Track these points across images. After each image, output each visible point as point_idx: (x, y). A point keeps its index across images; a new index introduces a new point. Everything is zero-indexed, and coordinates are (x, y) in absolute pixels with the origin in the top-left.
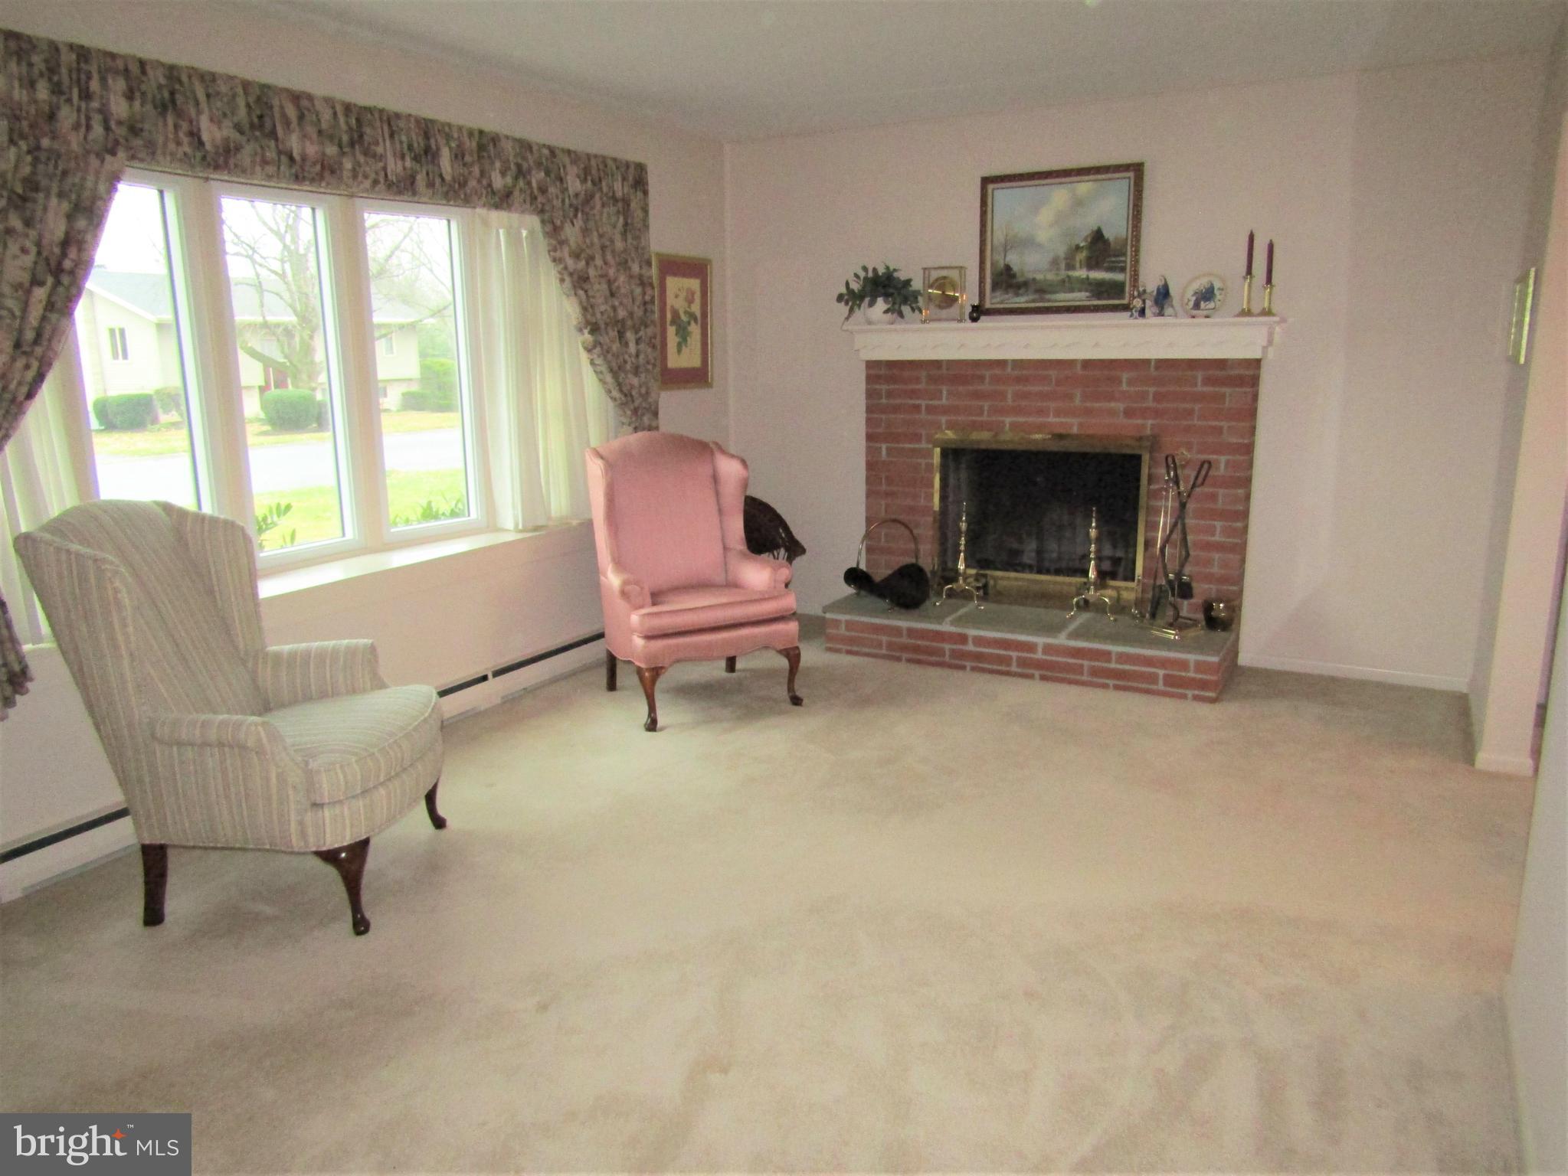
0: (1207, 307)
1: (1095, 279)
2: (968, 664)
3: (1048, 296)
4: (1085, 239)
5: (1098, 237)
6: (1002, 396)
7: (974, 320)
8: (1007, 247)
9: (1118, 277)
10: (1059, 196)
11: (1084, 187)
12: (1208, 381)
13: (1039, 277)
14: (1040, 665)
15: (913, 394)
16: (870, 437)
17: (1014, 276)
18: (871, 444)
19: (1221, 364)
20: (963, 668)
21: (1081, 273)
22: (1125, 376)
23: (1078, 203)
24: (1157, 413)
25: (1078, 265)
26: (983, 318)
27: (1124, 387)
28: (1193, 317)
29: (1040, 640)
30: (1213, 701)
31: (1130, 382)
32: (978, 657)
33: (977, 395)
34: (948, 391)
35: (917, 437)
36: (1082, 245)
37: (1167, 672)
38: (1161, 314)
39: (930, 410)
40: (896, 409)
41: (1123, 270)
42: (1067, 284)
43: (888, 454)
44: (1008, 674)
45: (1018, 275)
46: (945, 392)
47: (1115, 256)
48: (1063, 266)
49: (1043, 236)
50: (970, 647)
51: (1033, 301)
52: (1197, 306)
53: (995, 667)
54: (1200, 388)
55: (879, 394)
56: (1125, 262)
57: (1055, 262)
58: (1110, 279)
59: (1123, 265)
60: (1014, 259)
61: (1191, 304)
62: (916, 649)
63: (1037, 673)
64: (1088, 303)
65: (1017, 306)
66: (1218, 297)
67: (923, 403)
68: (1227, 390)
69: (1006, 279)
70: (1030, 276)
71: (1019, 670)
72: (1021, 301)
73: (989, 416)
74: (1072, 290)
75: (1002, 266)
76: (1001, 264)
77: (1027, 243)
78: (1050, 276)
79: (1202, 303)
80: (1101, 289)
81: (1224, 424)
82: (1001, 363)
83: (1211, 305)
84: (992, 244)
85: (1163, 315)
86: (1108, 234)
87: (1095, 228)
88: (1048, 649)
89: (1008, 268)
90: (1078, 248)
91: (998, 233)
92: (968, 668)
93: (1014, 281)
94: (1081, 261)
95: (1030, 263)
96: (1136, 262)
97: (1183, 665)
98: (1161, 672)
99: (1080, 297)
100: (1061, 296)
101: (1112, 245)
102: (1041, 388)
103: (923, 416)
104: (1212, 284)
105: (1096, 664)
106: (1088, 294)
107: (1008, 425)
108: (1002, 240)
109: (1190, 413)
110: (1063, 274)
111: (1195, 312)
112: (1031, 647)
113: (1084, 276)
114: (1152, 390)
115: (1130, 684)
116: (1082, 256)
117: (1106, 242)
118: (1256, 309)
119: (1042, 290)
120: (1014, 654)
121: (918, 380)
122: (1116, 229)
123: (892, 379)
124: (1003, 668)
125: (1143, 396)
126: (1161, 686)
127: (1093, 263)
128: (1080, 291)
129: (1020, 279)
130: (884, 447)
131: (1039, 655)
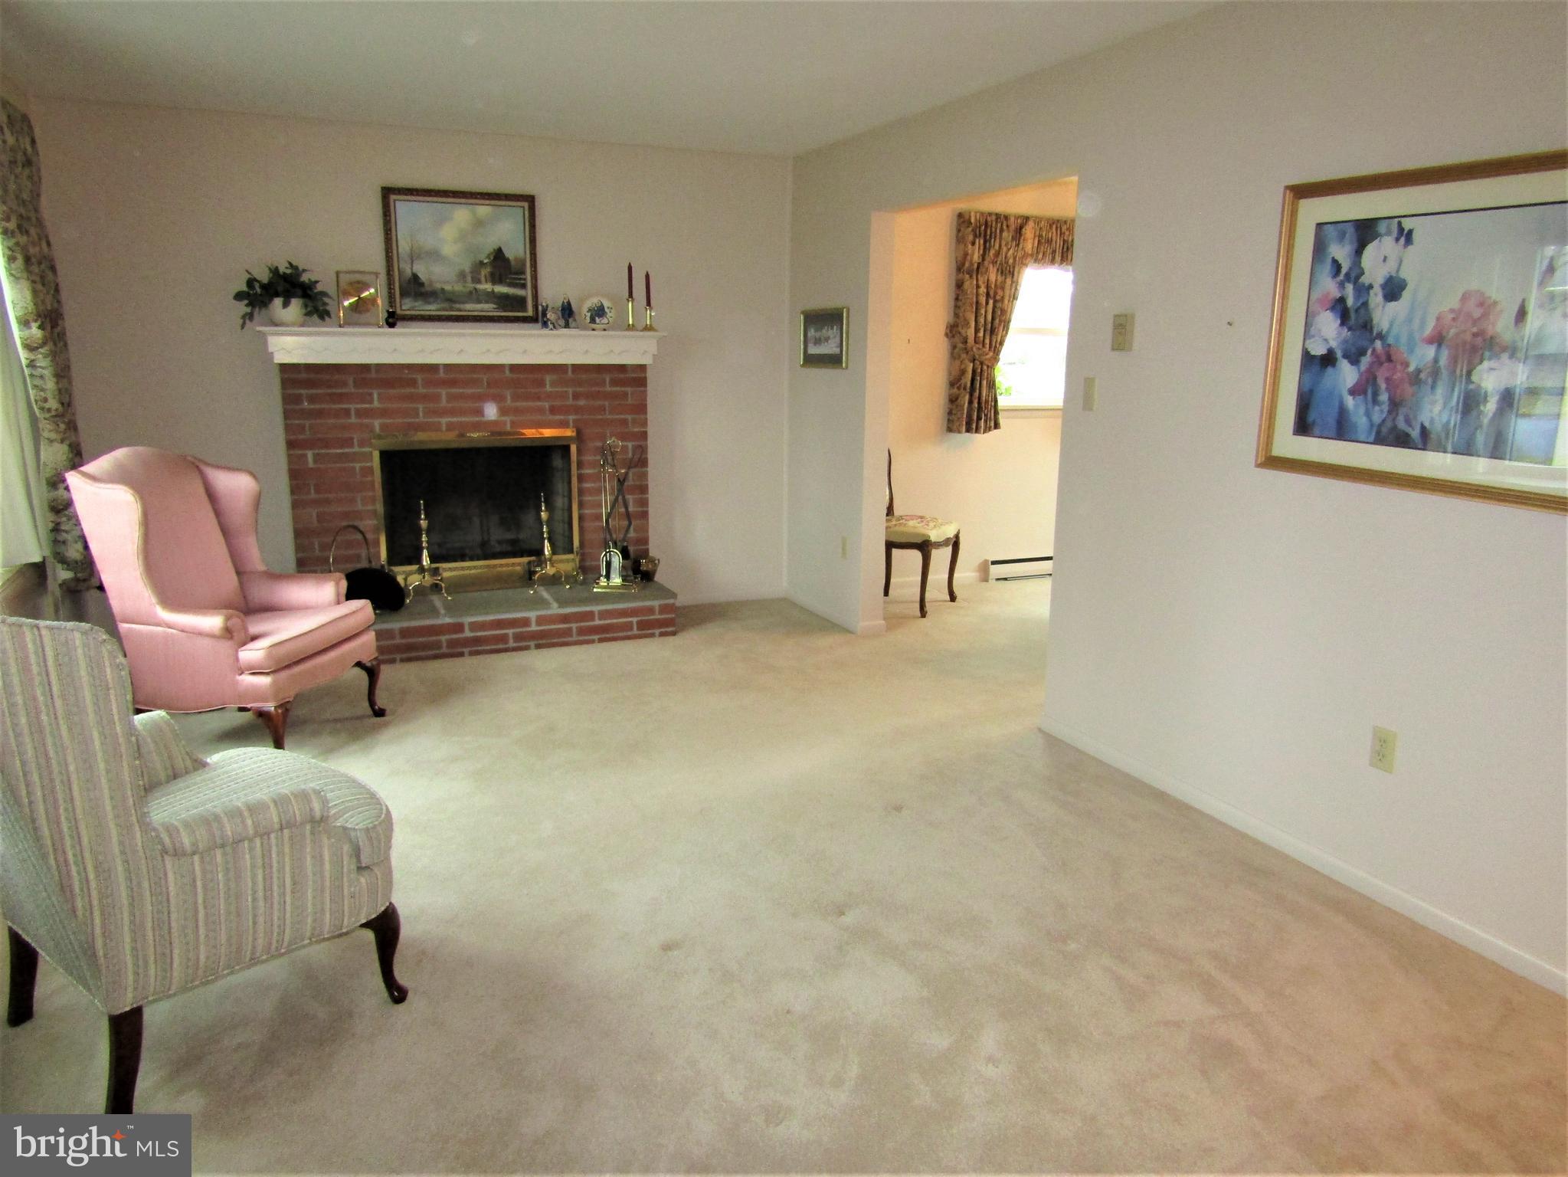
0: (602, 322)
1: (499, 292)
2: (466, 650)
3: (458, 306)
4: (488, 257)
5: (499, 255)
6: (436, 398)
7: (392, 325)
8: (413, 258)
9: (520, 292)
10: (462, 215)
11: (484, 210)
12: (614, 382)
13: (448, 288)
14: (534, 636)
15: (341, 398)
16: (291, 444)
17: (422, 284)
18: (292, 452)
19: (622, 368)
20: (461, 655)
21: (487, 287)
22: (548, 378)
23: (479, 224)
24: (577, 410)
25: (483, 279)
26: (399, 324)
27: (548, 388)
28: (594, 330)
29: (532, 615)
30: (674, 634)
31: (553, 384)
32: (477, 641)
33: (411, 398)
34: (379, 394)
35: (349, 442)
36: (485, 261)
37: (639, 619)
38: (567, 326)
39: (359, 413)
40: (320, 414)
41: (524, 286)
42: (475, 296)
43: (315, 461)
44: (506, 650)
45: (426, 284)
46: (375, 396)
47: (516, 273)
48: (469, 279)
49: (449, 249)
50: (468, 634)
51: (444, 309)
52: (593, 321)
53: (493, 647)
54: (608, 389)
55: (297, 399)
56: (525, 279)
57: (462, 276)
58: (513, 294)
59: (523, 282)
60: (422, 270)
61: (588, 319)
62: (410, 648)
63: (532, 644)
64: (495, 314)
65: (428, 313)
66: (609, 315)
67: (352, 407)
68: (629, 390)
69: (414, 287)
70: (438, 286)
71: (515, 645)
72: (432, 309)
73: (424, 417)
74: (479, 302)
75: (410, 274)
76: (408, 272)
77: (434, 255)
78: (458, 288)
79: (597, 318)
80: (505, 302)
81: (629, 417)
82: (432, 368)
83: (605, 321)
84: (398, 255)
85: (569, 328)
86: (509, 254)
87: (496, 247)
88: (540, 620)
89: (415, 277)
90: (481, 263)
91: (403, 245)
92: (466, 654)
93: (423, 290)
94: (485, 276)
95: (436, 274)
96: (535, 278)
97: (650, 610)
98: (635, 620)
99: (488, 308)
100: (468, 306)
101: (513, 263)
102: (473, 390)
103: (353, 420)
104: (602, 305)
105: (582, 624)
106: (495, 306)
107: (444, 425)
108: (408, 249)
109: (602, 409)
110: (470, 286)
111: (594, 326)
112: (526, 622)
113: (490, 290)
114: (570, 390)
115: (615, 635)
116: (485, 272)
117: (507, 261)
118: (641, 325)
119: (451, 299)
120: (510, 632)
121: (345, 384)
122: (516, 250)
123: (310, 384)
124: (501, 646)
125: (563, 396)
126: (635, 632)
127: (496, 279)
128: (487, 302)
129: (428, 288)
130: (310, 454)
131: (534, 628)
